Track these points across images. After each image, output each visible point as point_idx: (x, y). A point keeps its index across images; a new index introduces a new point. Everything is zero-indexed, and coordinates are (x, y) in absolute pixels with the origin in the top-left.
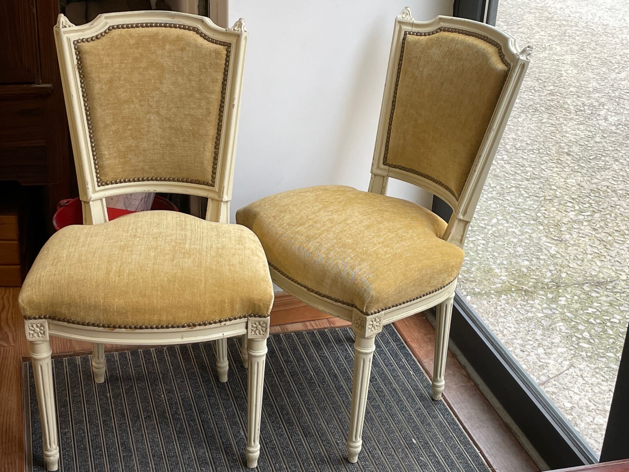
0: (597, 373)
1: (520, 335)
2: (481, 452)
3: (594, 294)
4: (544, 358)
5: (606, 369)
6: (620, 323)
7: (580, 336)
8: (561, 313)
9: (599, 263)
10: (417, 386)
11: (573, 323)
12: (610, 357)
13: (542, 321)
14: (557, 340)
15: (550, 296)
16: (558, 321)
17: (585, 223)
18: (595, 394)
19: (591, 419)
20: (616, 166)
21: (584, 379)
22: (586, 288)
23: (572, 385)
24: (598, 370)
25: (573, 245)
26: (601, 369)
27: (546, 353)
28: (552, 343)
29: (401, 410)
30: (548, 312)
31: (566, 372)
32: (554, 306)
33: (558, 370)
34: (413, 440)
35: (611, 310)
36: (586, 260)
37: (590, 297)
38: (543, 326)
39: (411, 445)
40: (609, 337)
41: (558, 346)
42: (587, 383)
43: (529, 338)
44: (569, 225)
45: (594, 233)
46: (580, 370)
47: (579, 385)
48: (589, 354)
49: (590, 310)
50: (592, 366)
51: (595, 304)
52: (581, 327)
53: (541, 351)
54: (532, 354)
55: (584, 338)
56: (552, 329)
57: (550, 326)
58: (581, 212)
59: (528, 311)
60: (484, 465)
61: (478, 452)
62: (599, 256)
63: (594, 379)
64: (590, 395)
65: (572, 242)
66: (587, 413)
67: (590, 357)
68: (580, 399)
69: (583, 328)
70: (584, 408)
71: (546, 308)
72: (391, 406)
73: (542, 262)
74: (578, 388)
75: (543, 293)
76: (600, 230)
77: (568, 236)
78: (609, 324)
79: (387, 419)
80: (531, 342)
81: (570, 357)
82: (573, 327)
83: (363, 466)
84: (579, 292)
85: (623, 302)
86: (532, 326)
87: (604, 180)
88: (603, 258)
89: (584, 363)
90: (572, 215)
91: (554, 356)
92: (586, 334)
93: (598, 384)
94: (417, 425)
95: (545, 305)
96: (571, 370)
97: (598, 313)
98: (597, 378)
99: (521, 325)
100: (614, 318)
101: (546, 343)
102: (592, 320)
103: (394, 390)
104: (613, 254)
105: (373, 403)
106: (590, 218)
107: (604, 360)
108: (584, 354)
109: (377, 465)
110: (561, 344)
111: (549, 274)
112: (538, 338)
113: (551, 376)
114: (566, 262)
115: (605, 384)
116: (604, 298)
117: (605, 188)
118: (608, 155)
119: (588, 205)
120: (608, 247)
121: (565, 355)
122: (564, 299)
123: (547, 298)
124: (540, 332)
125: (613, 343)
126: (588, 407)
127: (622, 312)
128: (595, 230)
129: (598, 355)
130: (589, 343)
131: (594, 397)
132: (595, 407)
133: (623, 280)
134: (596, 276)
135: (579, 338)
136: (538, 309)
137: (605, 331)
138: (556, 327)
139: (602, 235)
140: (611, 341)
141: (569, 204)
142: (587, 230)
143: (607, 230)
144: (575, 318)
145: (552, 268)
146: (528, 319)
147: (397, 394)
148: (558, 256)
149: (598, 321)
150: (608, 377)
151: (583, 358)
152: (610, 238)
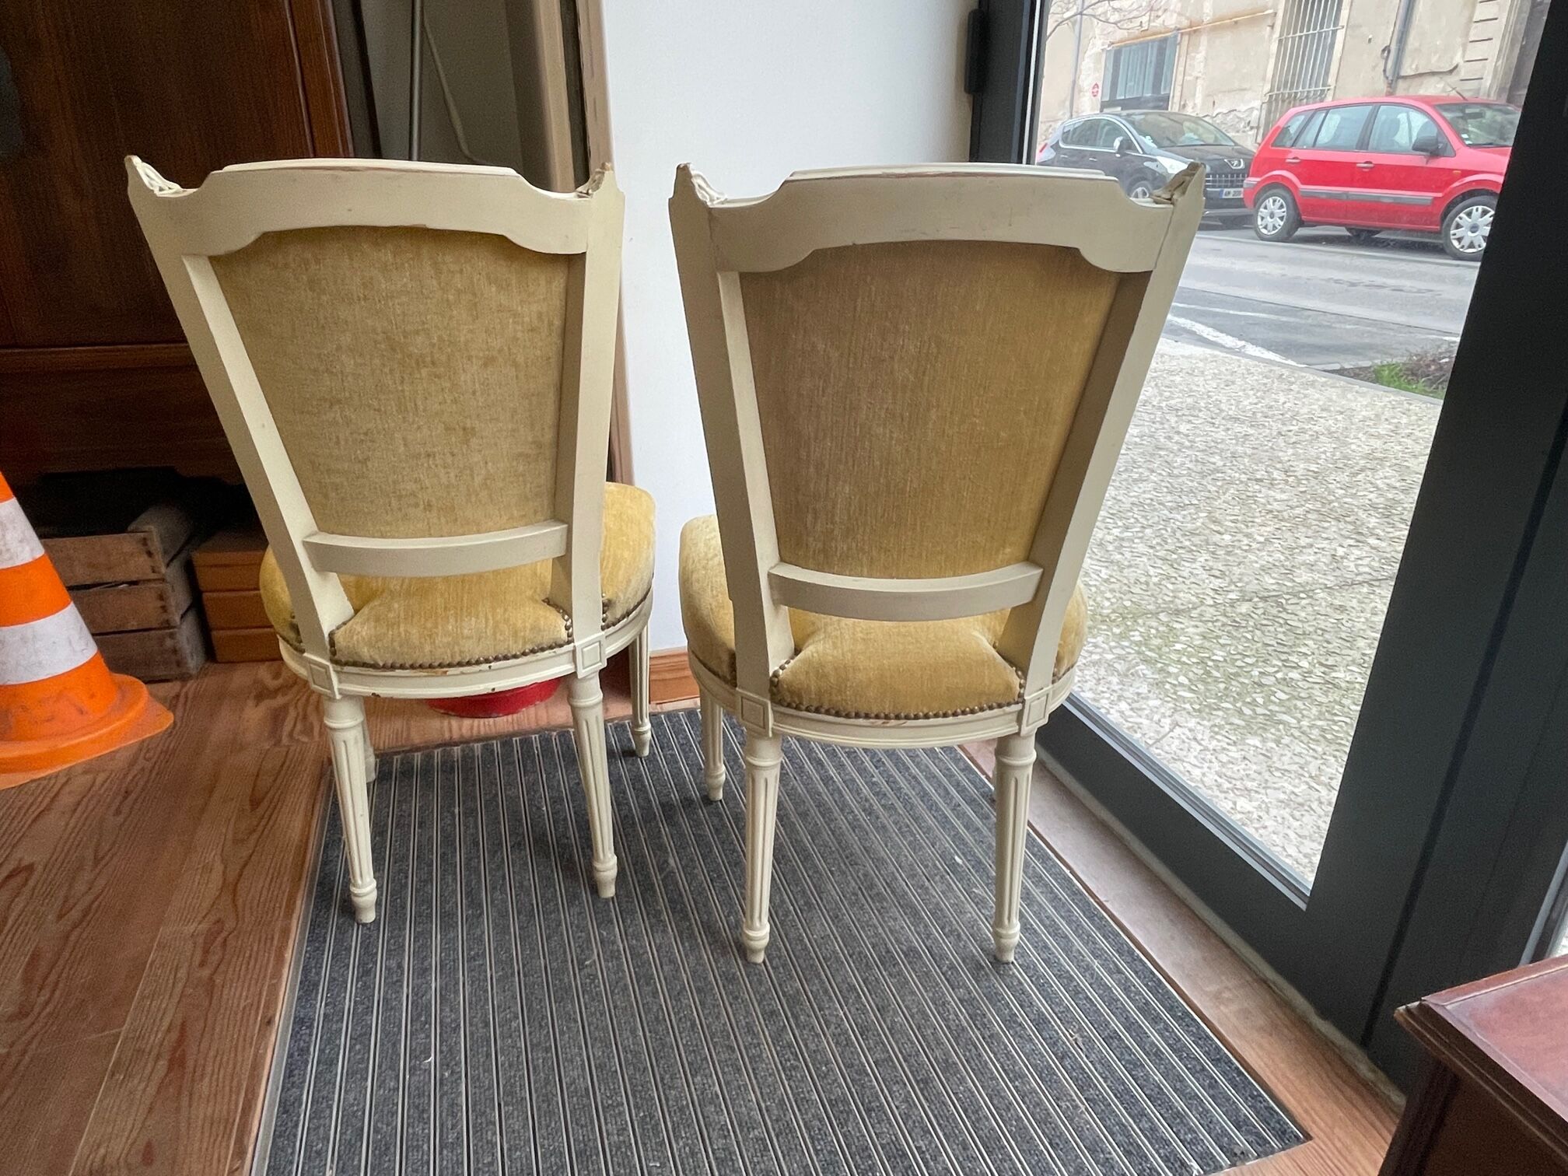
0: (1217, 733)
1: (1087, 686)
2: (1073, 872)
3: (1176, 625)
4: (1131, 717)
5: (1228, 727)
6: (1225, 661)
7: (1176, 682)
8: (1139, 653)
9: (1171, 587)
10: (949, 769)
11: (1159, 665)
12: (1228, 709)
13: (1116, 665)
14: (1144, 689)
15: (1117, 631)
16: (1137, 664)
17: (1136, 541)
18: (1223, 765)
19: (1231, 805)
20: (1153, 477)
21: (1200, 744)
22: (1162, 616)
23: (1185, 753)
24: (1216, 729)
25: (1130, 566)
26: (1220, 727)
27: (1132, 709)
28: (1138, 694)
29: (930, 810)
30: (1119, 651)
31: (1171, 734)
32: (1126, 644)
33: (1158, 732)
34: (956, 858)
35: (1207, 644)
36: (1151, 585)
37: (1172, 629)
38: (1117, 671)
39: (954, 866)
40: (1216, 680)
41: (1147, 698)
42: (1206, 749)
43: (1100, 688)
44: (1116, 544)
45: (1151, 551)
46: (1190, 730)
47: (1196, 754)
48: (1197, 707)
49: (1178, 646)
50: (1205, 723)
51: (1183, 638)
52: (1172, 670)
53: (1123, 706)
54: (1112, 711)
55: (1181, 684)
56: (1132, 674)
57: (1128, 670)
58: (1127, 528)
59: (1091, 653)
60: (1081, 894)
61: (1068, 872)
62: (1168, 578)
63: (1215, 742)
64: (1216, 766)
65: (1126, 563)
66: (1222, 796)
67: (1199, 711)
68: (1204, 774)
69: (1176, 671)
70: (1215, 788)
71: (1115, 647)
72: (912, 805)
73: (1094, 589)
74: (1195, 757)
75: (1105, 627)
76: (1158, 548)
77: (1119, 557)
78: (1210, 663)
79: (908, 826)
80: (1107, 695)
81: (1168, 713)
82: (1161, 670)
83: (879, 911)
84: (1154, 624)
85: (1220, 633)
86: (1102, 672)
87: (1144, 492)
88: (1173, 580)
89: (1193, 720)
90: (1116, 532)
91: (1146, 712)
92: (1182, 679)
93: (1224, 749)
94: (958, 832)
95: (1113, 644)
96: (1178, 730)
97: (1189, 649)
98: (1219, 741)
99: (1086, 672)
100: (1214, 654)
101: (1126, 694)
102: (1184, 659)
103: (914, 777)
104: (1185, 574)
105: (883, 802)
106: (1140, 535)
107: (1220, 713)
108: (1187, 706)
109: (902, 907)
110: (1150, 695)
111: (1107, 604)
112: (1116, 688)
113: (1150, 742)
114: (1125, 588)
115: (1233, 748)
116: (1191, 630)
117: (1149, 501)
118: (1140, 467)
119: (1132, 520)
120: (1175, 566)
121: (1163, 710)
122: (1137, 633)
123: (1114, 634)
124: (1115, 680)
125: (1226, 689)
126: (1219, 786)
127: (1223, 646)
128: (1151, 547)
129: (1209, 706)
130: (1193, 691)
131: (1224, 770)
132: (1230, 786)
133: (1211, 606)
134: (1172, 602)
135: (1175, 685)
136: (1104, 649)
137: (1208, 673)
138: (1137, 672)
139: (1162, 553)
140: (1222, 686)
141: (1108, 520)
142: (1141, 548)
143: (1167, 547)
144: (1160, 657)
145: (1108, 595)
146: (1095, 663)
147: (919, 783)
148: (1112, 580)
149: (1195, 660)
150: (1234, 738)
151: (1189, 713)
152: (1174, 556)
